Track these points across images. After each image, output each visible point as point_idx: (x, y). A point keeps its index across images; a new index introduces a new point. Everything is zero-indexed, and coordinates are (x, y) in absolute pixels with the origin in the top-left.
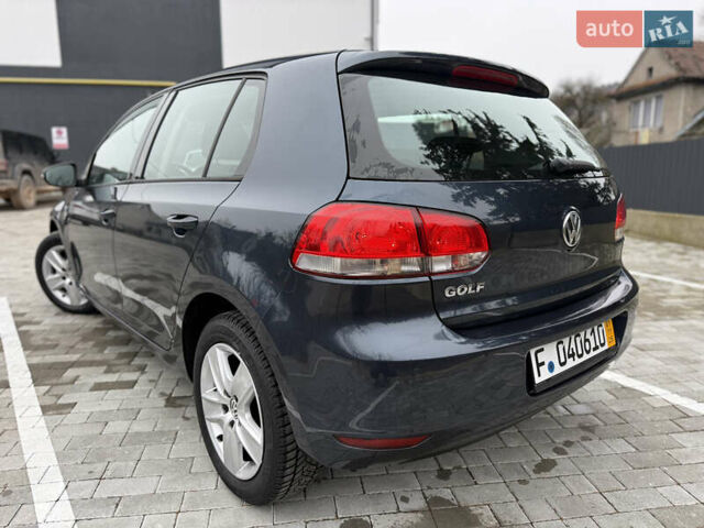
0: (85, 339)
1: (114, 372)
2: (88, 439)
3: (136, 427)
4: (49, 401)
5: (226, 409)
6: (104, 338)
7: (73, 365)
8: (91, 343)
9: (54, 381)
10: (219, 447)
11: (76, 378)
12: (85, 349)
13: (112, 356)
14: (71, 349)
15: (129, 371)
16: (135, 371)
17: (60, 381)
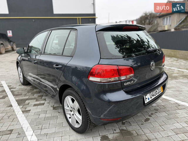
0: (28, 92)
1: (38, 101)
2: (36, 119)
3: (47, 115)
4: (24, 110)
5: (71, 111)
6: (33, 92)
7: (27, 99)
8: (30, 93)
9: (24, 104)
10: (70, 120)
11: (29, 103)
12: (29, 95)
13: (37, 97)
14: (25, 95)
15: (42, 101)
16: (43, 100)
17: (25, 104)
